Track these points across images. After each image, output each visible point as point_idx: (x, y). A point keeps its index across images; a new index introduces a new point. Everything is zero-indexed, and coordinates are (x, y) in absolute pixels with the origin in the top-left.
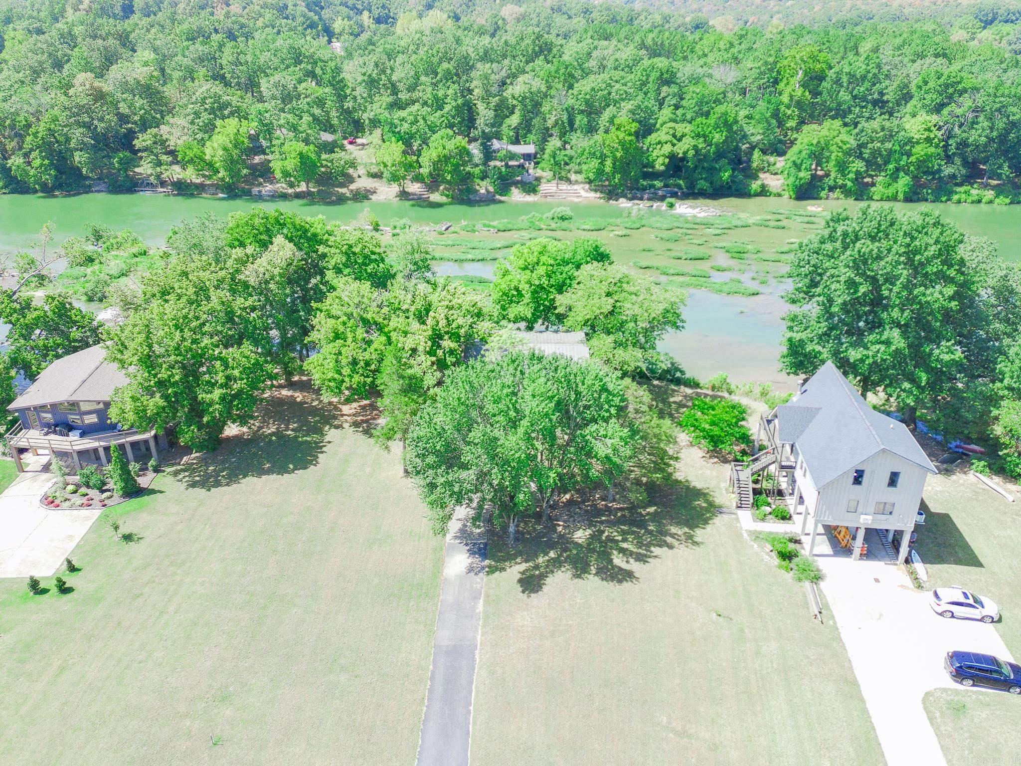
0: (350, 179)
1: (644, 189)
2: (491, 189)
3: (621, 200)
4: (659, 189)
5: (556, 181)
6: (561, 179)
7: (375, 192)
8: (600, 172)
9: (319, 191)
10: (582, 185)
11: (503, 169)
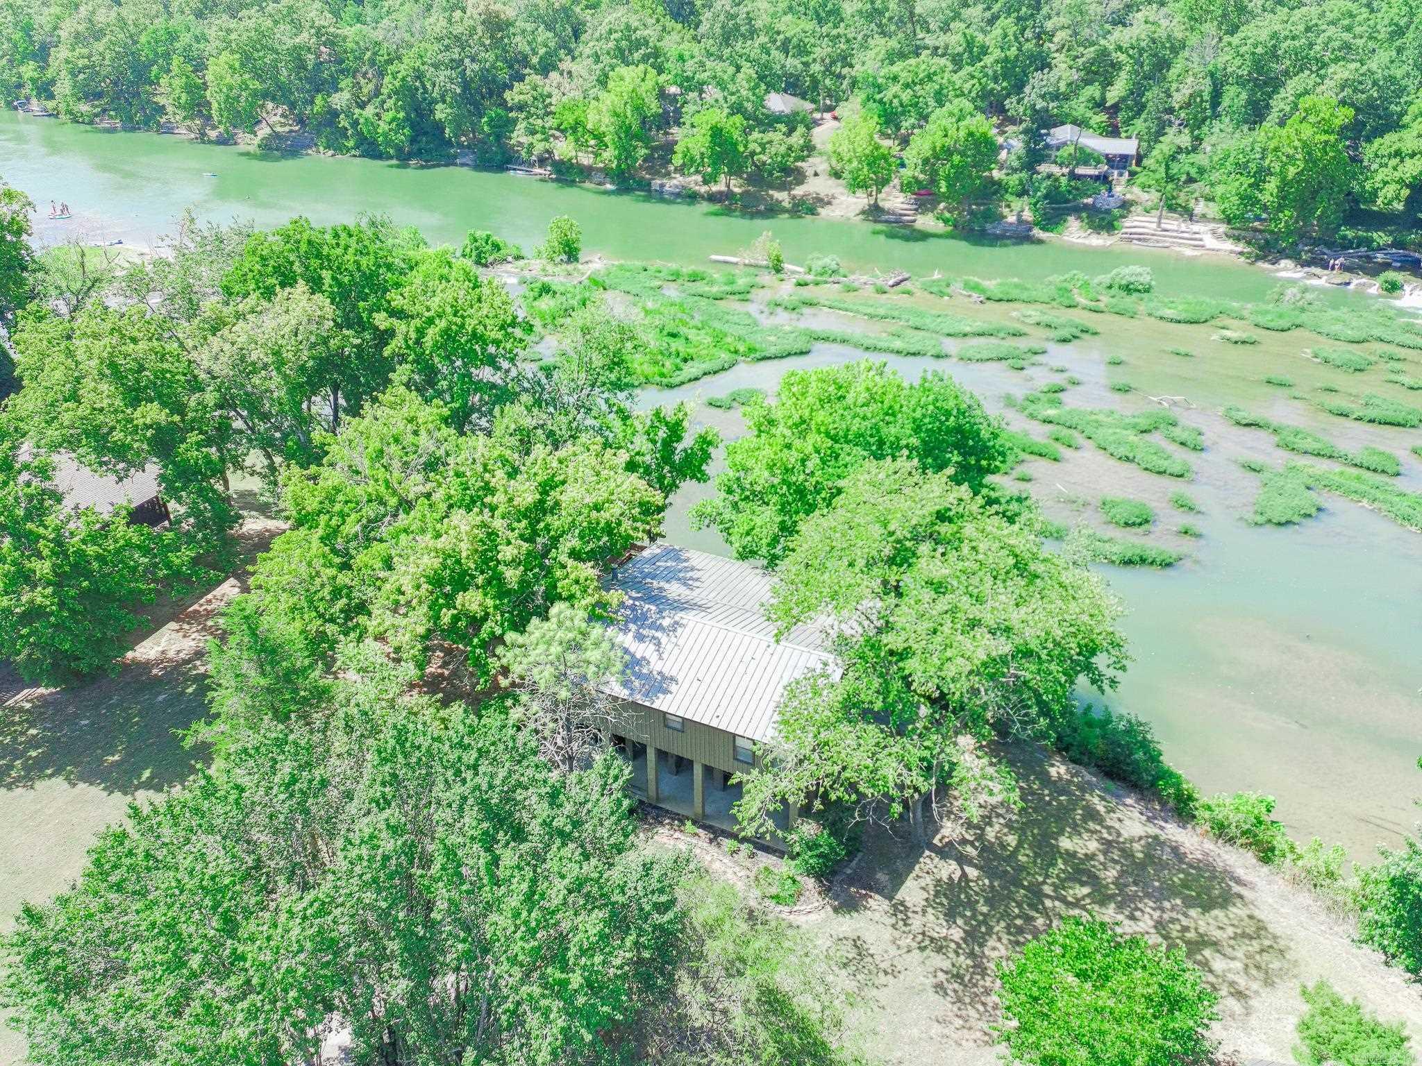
0: (800, 177)
1: (1346, 245)
2: (1028, 215)
3: (1285, 263)
4: (1380, 249)
5: (1158, 213)
6: (1171, 209)
7: (829, 203)
8: (1248, 200)
9: (746, 193)
10: (1212, 225)
11: (1064, 180)
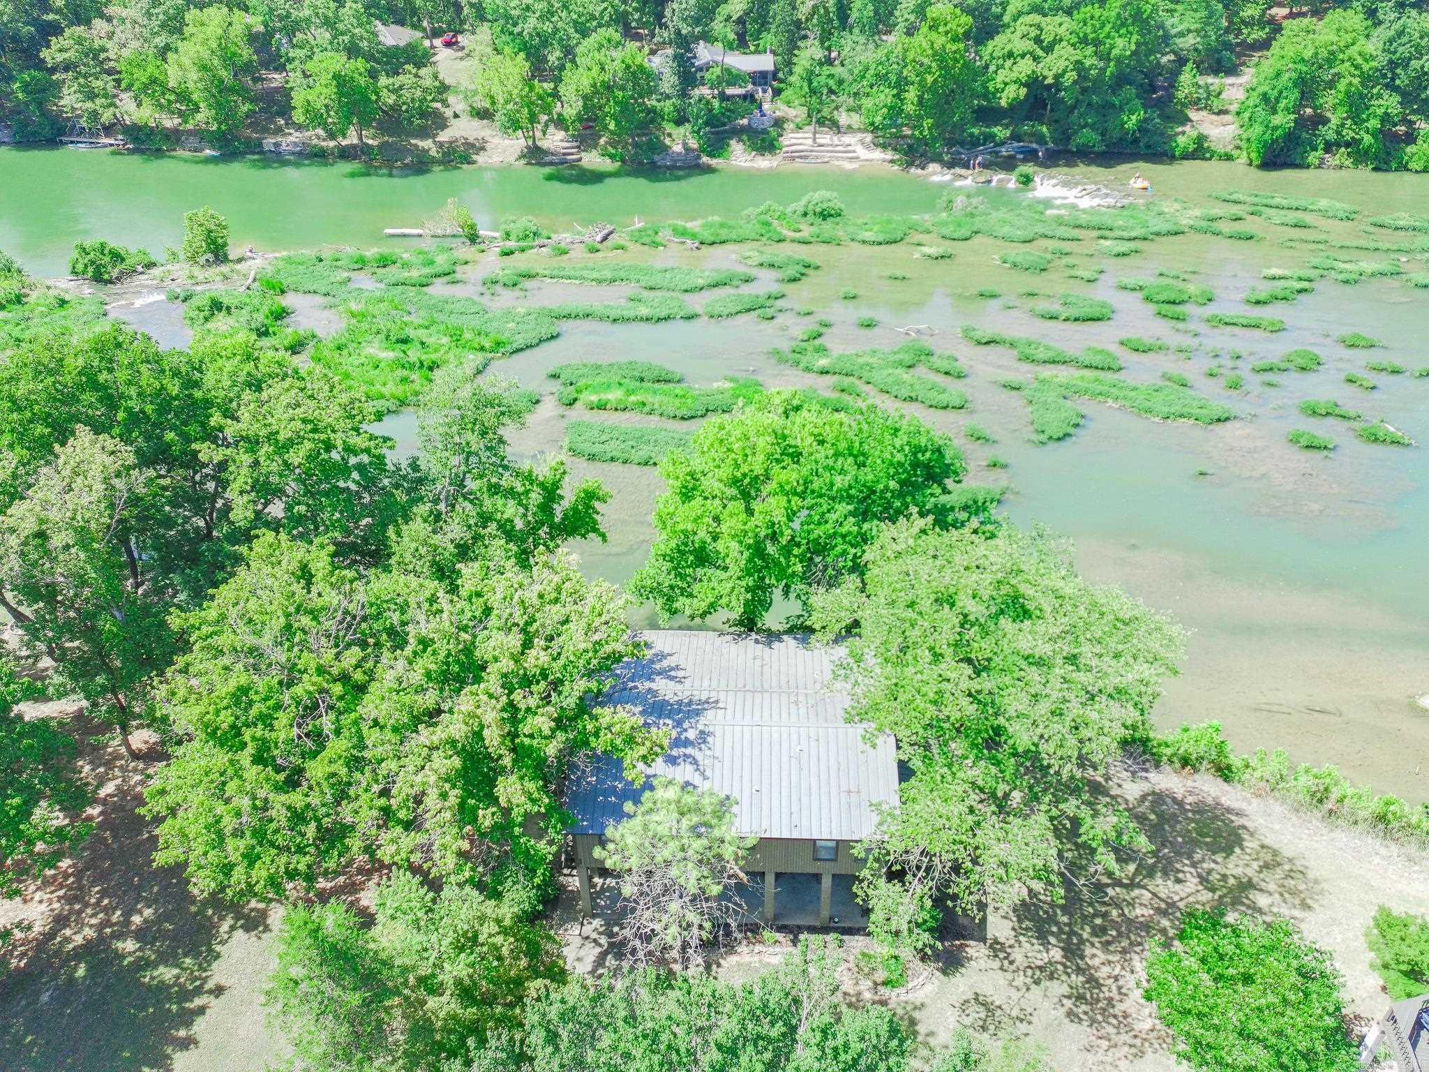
0: (442, 124)
1: (974, 143)
2: (693, 143)
3: (933, 167)
4: (1003, 143)
5: (811, 128)
6: (820, 122)
7: (483, 149)
8: (895, 112)
9: (383, 146)
10: (859, 136)
11: (716, 103)
